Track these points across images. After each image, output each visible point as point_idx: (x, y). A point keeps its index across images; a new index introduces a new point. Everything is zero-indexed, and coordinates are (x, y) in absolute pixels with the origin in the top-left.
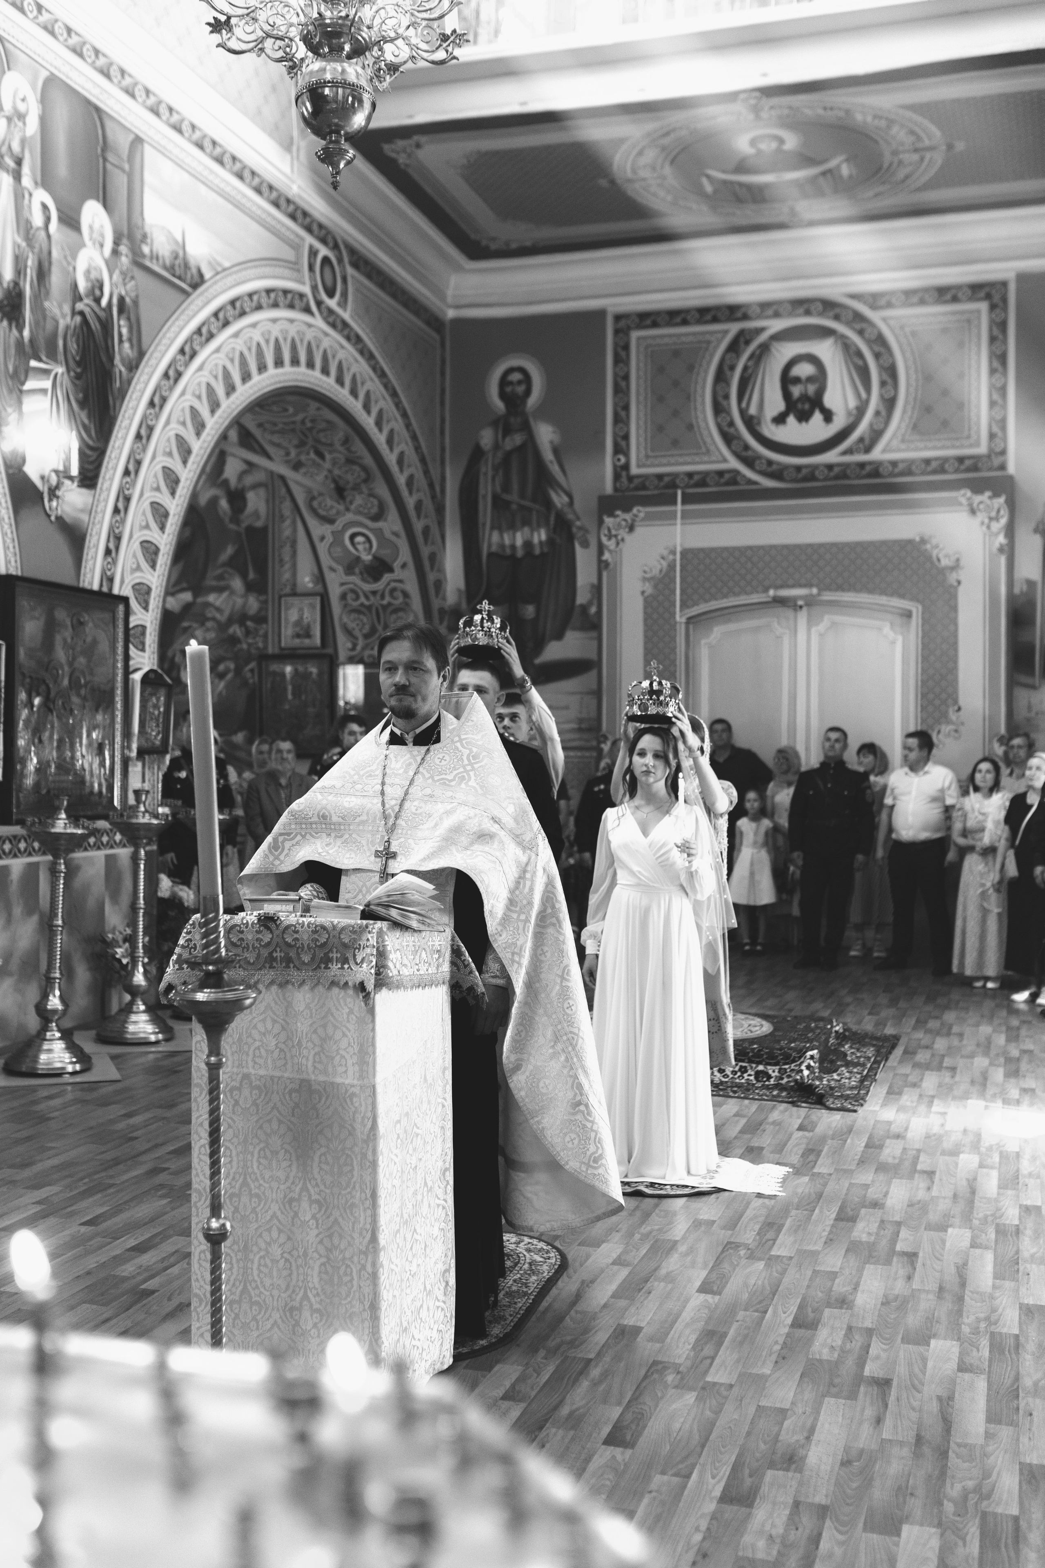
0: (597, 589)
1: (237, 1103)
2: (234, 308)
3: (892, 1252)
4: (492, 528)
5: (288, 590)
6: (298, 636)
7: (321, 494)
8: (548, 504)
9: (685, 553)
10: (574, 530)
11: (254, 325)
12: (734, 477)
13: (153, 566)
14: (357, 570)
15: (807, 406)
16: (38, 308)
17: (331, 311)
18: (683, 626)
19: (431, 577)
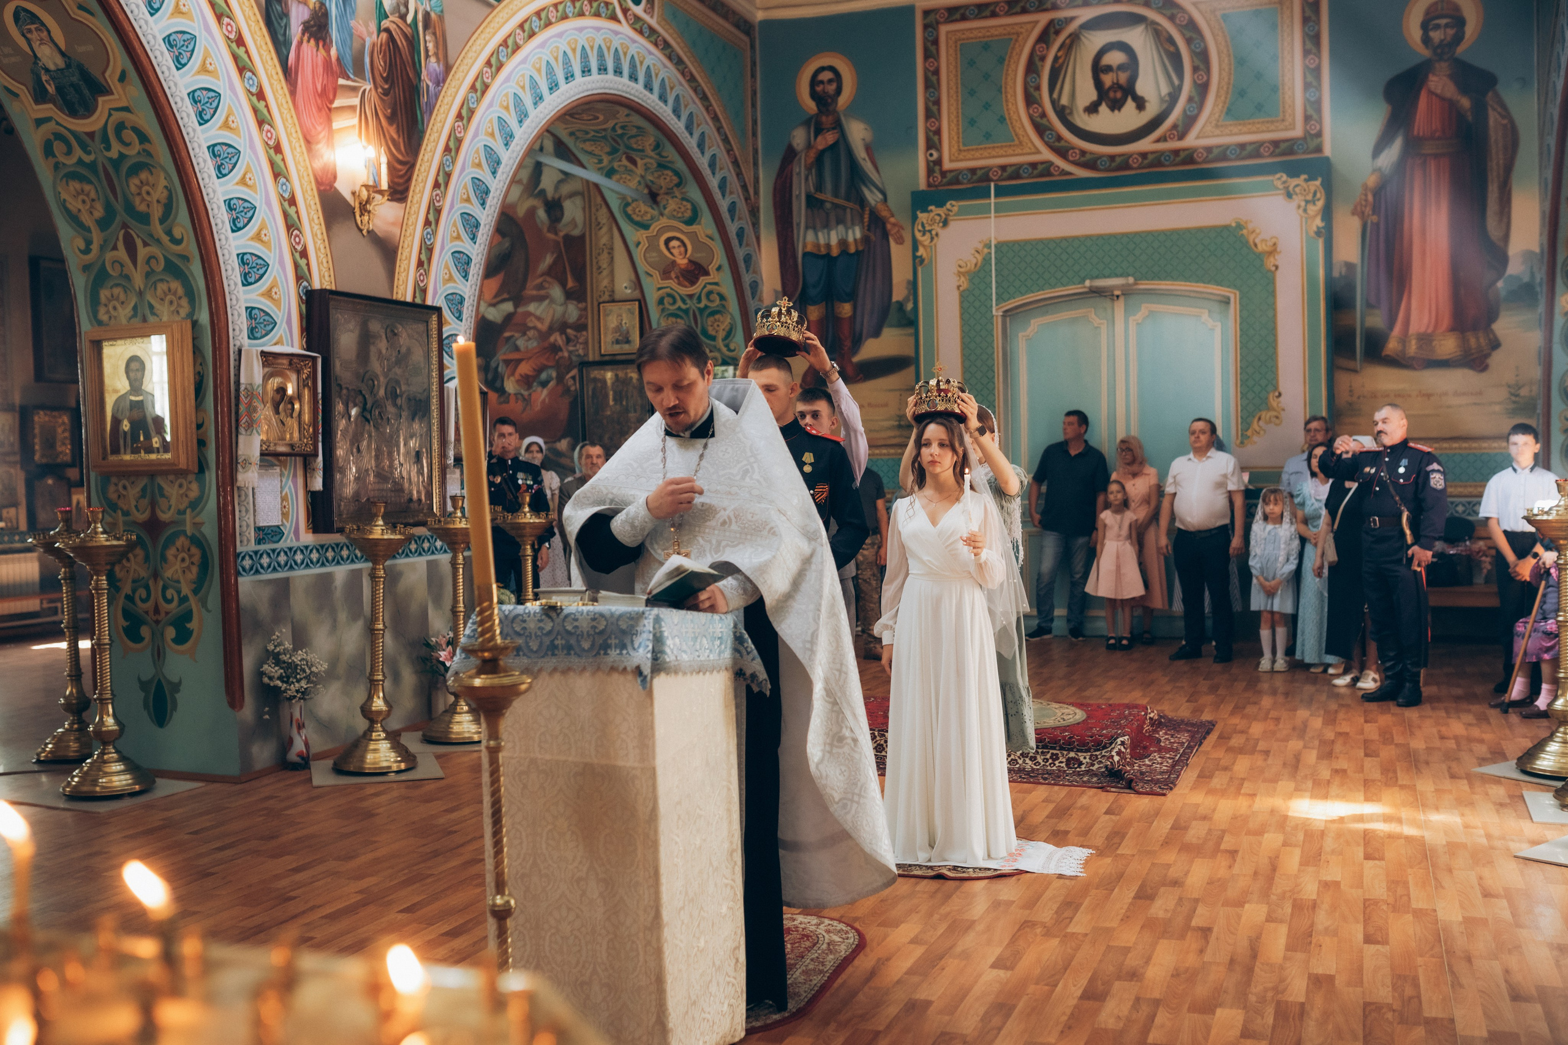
0: (913, 285)
1: (525, 787)
2: (540, 19)
3: (1187, 927)
4: (807, 228)
5: (606, 297)
6: (618, 342)
7: (634, 200)
8: (862, 202)
9: (1000, 246)
10: (889, 226)
11: (560, 35)
12: (1046, 168)
13: (466, 277)
14: (673, 275)
15: (1119, 95)
16: (344, 27)
17: (637, 18)
18: (1000, 320)
19: (747, 279)
